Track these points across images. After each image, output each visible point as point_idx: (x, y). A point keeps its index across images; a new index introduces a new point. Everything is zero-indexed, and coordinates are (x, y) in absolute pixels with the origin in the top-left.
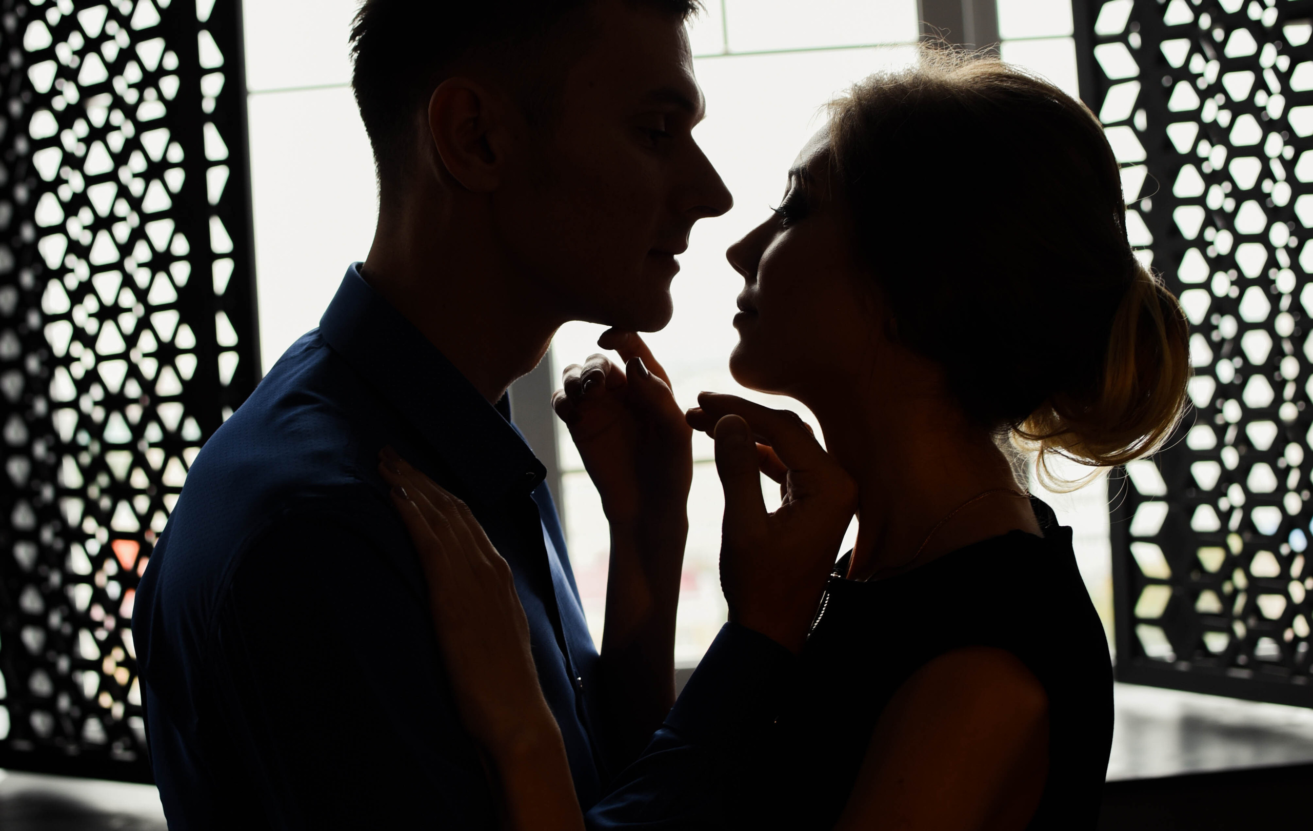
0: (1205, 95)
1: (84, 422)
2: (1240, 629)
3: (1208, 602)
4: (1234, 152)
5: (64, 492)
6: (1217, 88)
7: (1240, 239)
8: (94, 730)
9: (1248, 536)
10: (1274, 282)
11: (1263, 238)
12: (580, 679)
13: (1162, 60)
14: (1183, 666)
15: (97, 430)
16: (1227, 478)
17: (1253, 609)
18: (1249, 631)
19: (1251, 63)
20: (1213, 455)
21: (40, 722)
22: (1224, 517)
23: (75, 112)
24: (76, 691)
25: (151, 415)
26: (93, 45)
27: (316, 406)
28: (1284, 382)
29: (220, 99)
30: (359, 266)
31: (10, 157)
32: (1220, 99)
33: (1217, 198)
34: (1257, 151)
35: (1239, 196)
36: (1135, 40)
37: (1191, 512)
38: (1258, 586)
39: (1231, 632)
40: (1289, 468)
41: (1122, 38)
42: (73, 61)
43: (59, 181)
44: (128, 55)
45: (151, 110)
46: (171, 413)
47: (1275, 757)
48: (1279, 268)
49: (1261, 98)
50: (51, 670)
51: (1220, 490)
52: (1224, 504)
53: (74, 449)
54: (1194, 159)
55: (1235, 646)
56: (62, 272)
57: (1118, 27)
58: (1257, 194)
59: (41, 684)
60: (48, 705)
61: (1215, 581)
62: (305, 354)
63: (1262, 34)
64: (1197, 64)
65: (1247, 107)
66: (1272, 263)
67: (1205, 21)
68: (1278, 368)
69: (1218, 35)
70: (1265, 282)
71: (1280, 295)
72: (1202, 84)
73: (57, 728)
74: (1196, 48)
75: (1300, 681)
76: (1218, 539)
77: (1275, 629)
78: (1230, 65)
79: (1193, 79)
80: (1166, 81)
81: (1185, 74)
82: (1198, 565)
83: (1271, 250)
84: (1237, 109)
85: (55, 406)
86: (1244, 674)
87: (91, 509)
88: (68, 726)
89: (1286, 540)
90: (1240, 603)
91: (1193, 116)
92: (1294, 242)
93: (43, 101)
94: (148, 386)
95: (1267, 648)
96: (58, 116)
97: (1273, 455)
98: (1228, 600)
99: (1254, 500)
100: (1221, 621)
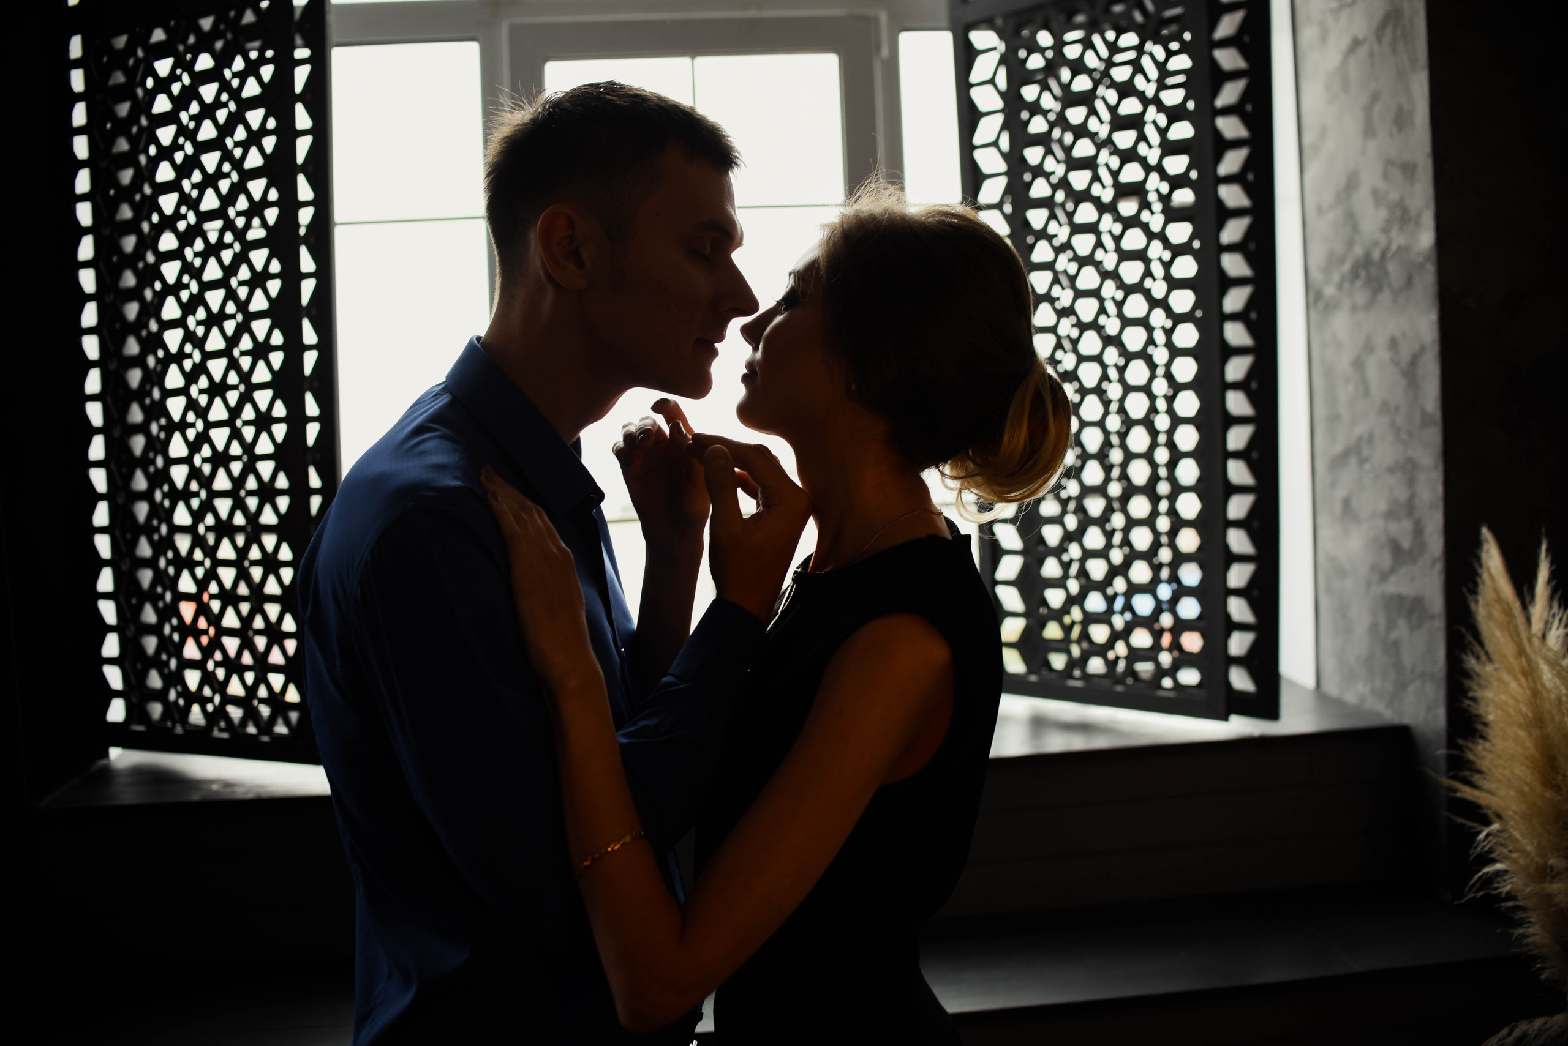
0: (1059, 250)
1: (195, 473)
2: (1076, 651)
3: (1053, 631)
4: (1079, 294)
5: (175, 529)
6: (1067, 246)
7: (1081, 359)
8: (196, 715)
9: (1083, 581)
10: (1105, 392)
11: (1098, 359)
12: (623, 648)
13: (1027, 224)
14: (1033, 678)
15: (206, 481)
16: (1069, 537)
17: (1085, 636)
18: (1083, 651)
19: (1092, 228)
20: (1058, 520)
21: (154, 710)
22: (1066, 566)
23: (194, 233)
24: (182, 685)
25: (249, 469)
26: (210, 181)
27: (437, 434)
28: (1112, 466)
29: (309, 227)
31: (141, 265)
32: (1069, 254)
33: (1066, 327)
34: (1095, 293)
35: (1082, 327)
36: (1008, 208)
37: (1041, 563)
38: (1090, 618)
39: (1068, 652)
40: (1114, 531)
41: (999, 206)
42: (194, 192)
43: (180, 286)
44: (239, 189)
45: (256, 233)
46: (266, 469)
48: (1110, 381)
49: (1099, 255)
50: (161, 667)
51: (1063, 547)
52: (1065, 557)
53: (186, 495)
54: (1049, 298)
55: (1072, 664)
56: (181, 356)
57: (995, 199)
58: (1095, 326)
59: (155, 680)
60: (160, 696)
61: (1058, 615)
62: (433, 399)
63: (1102, 208)
64: (1053, 228)
65: (1090, 260)
66: (1105, 377)
67: (1060, 196)
68: (1107, 456)
69: (1070, 206)
70: (1099, 391)
71: (1110, 401)
72: (1057, 242)
73: (166, 714)
74: (1053, 216)
75: (1119, 688)
76: (1060, 583)
77: (1101, 650)
78: (1077, 229)
79: (1050, 238)
80: (1030, 240)
81: (1043, 234)
82: (1044, 603)
83: (1104, 367)
84: (1083, 262)
85: (170, 462)
86: (1078, 684)
87: (198, 541)
88: (175, 712)
89: (1110, 584)
90: (1076, 632)
91: (1049, 266)
92: (1121, 362)
93: (168, 223)
94: (248, 447)
95: (1096, 665)
96: (179, 235)
97: (1102, 521)
98: (1067, 629)
99: (1087, 554)
100: (1062, 645)
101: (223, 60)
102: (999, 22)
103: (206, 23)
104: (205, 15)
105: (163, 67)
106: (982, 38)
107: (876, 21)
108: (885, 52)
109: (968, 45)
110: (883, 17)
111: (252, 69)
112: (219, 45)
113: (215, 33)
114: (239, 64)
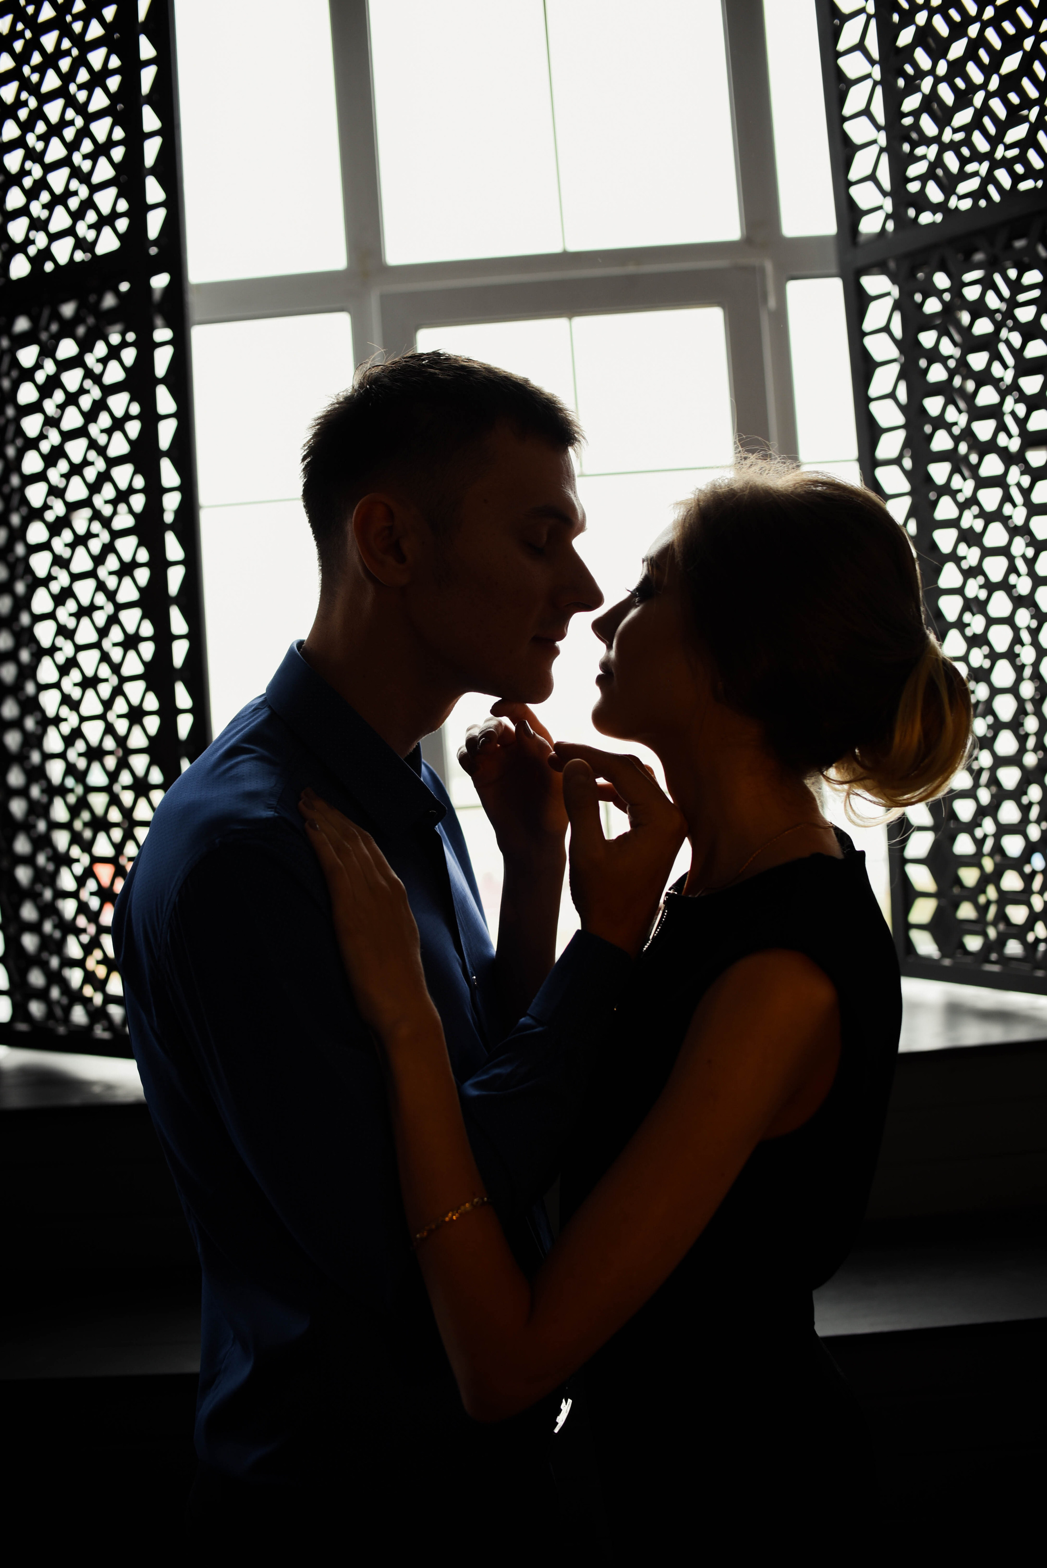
0: (963, 507)
1: (71, 770)
2: (992, 933)
3: (966, 911)
4: (987, 552)
5: (54, 825)
6: (973, 501)
7: (991, 622)
8: (79, 1015)
9: (998, 858)
10: (1018, 655)
11: (1009, 621)
12: (475, 977)
13: (929, 478)
14: (947, 962)
15: (81, 776)
16: (982, 812)
17: (1002, 917)
18: (999, 934)
19: (999, 481)
20: (970, 794)
21: (36, 1008)
22: (979, 843)
23: (63, 523)
24: (64, 985)
25: (123, 764)
26: (76, 470)
27: (253, 755)
28: (1027, 735)
29: (178, 513)
30: (300, 644)
31: (11, 559)
32: (975, 510)
33: (973, 589)
34: (1005, 551)
35: (990, 587)
36: (907, 463)
37: (953, 839)
38: (1006, 898)
39: (985, 935)
40: (1030, 804)
41: (897, 461)
42: (60, 482)
43: (50, 578)
44: (104, 477)
45: (123, 520)
46: (139, 763)
47: (1020, 1034)
48: (1023, 645)
49: (1007, 509)
50: (44, 966)
51: (976, 822)
52: (979, 833)
53: (63, 791)
54: (955, 558)
55: (988, 947)
56: (53, 650)
57: (894, 454)
58: (1005, 586)
59: (36, 978)
60: (42, 995)
61: (972, 895)
62: (252, 714)
63: (1008, 458)
64: (957, 482)
65: (997, 516)
66: (1017, 640)
67: (963, 448)
68: (1022, 725)
69: (974, 458)
70: (1011, 656)
71: (1023, 666)
72: (961, 498)
73: (50, 1013)
74: (955, 470)
75: (1040, 973)
76: (974, 861)
77: (1021, 932)
78: (983, 483)
79: (953, 494)
80: (932, 496)
81: (946, 490)
82: (958, 881)
83: (1016, 630)
84: (989, 518)
85: (47, 757)
86: (996, 968)
87: (76, 838)
88: (59, 1012)
89: (1029, 861)
90: (992, 911)
91: (954, 523)
92: (1034, 624)
93: (37, 514)
94: (121, 741)
95: (1013, 948)
96: (49, 526)
97: (1017, 794)
98: (982, 910)
99: (1003, 830)
100: (978, 926)
101: (86, 346)
102: (892, 265)
103: (68, 310)
104: (66, 300)
105: (27, 356)
106: (873, 284)
107: (762, 270)
108: (772, 303)
109: (860, 290)
110: (769, 267)
111: (114, 353)
112: (81, 331)
113: (78, 318)
114: (101, 349)
